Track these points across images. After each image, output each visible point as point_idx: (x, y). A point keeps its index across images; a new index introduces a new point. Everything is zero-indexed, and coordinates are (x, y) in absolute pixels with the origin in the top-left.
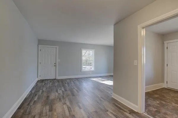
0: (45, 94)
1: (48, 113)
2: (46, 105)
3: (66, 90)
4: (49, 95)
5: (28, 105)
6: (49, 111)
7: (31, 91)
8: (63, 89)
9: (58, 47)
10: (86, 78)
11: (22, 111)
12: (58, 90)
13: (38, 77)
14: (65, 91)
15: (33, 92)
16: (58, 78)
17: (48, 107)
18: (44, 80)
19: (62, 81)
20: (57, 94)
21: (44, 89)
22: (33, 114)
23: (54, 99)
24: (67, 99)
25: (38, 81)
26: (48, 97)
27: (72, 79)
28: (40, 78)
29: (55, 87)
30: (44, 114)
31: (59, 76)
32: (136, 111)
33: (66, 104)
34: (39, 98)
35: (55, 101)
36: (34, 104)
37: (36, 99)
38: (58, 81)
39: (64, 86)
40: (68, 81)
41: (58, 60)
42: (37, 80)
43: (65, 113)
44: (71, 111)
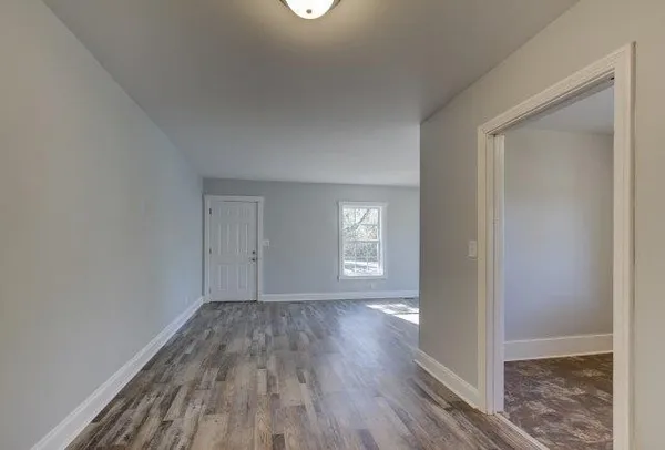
0: (216, 341)
1: (212, 384)
2: (213, 366)
3: (276, 334)
4: (225, 343)
5: (169, 362)
6: (218, 380)
7: (180, 332)
8: (269, 331)
9: (261, 199)
10: (356, 301)
11: (151, 374)
12: (256, 332)
13: (203, 294)
14: (275, 336)
15: (185, 333)
16: (263, 298)
17: (215, 372)
18: (220, 303)
19: (274, 306)
20: (248, 341)
21: (216, 328)
22: (177, 382)
23: (237, 355)
24: (273, 357)
25: (204, 306)
26: (222, 347)
27: (308, 303)
28: (209, 298)
29: (250, 322)
30: (202, 386)
31: (266, 293)
32: (474, 406)
33: (264, 368)
34: (197, 350)
35: (238, 359)
36: (182, 361)
37: (189, 351)
38: (262, 306)
39: (274, 322)
40: (292, 308)
41: (262, 243)
42: (200, 302)
43: (256, 388)
44: (274, 384)
